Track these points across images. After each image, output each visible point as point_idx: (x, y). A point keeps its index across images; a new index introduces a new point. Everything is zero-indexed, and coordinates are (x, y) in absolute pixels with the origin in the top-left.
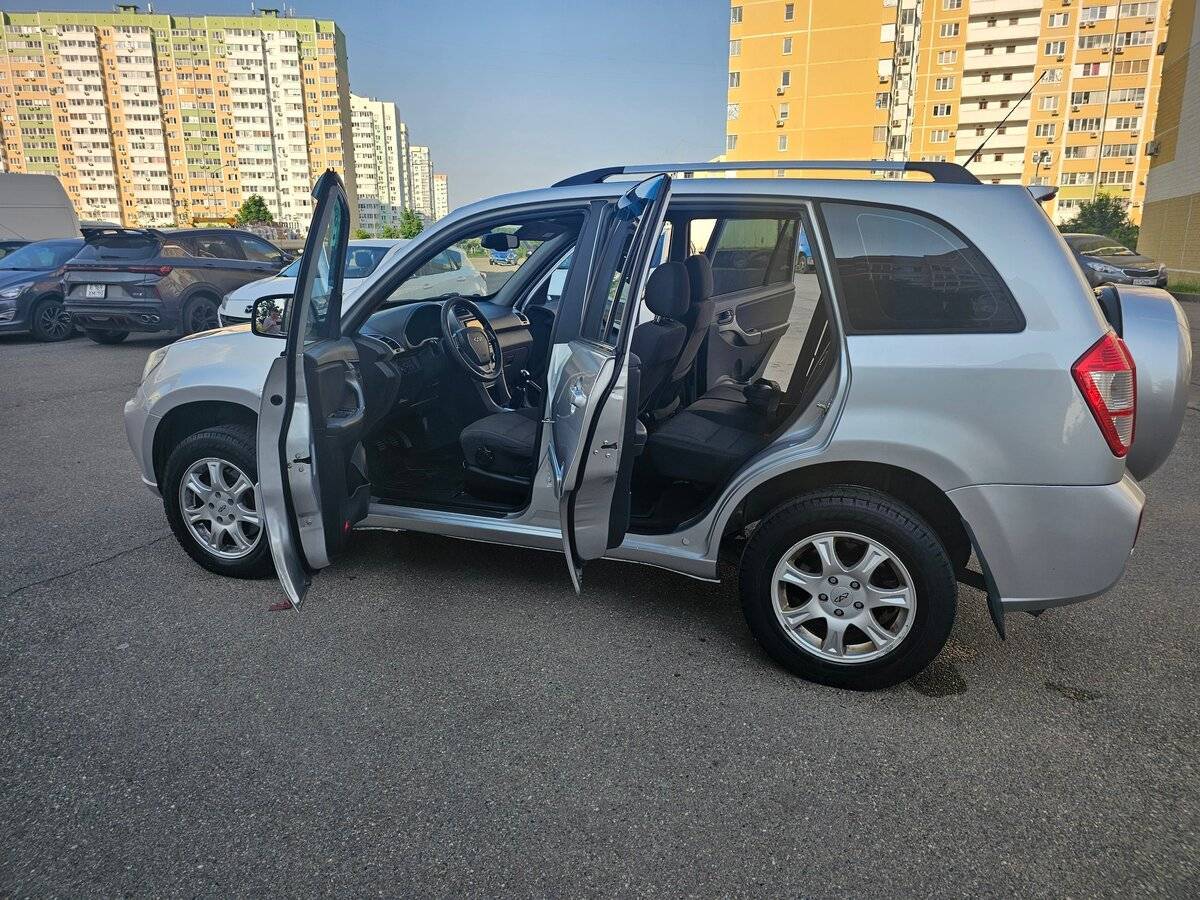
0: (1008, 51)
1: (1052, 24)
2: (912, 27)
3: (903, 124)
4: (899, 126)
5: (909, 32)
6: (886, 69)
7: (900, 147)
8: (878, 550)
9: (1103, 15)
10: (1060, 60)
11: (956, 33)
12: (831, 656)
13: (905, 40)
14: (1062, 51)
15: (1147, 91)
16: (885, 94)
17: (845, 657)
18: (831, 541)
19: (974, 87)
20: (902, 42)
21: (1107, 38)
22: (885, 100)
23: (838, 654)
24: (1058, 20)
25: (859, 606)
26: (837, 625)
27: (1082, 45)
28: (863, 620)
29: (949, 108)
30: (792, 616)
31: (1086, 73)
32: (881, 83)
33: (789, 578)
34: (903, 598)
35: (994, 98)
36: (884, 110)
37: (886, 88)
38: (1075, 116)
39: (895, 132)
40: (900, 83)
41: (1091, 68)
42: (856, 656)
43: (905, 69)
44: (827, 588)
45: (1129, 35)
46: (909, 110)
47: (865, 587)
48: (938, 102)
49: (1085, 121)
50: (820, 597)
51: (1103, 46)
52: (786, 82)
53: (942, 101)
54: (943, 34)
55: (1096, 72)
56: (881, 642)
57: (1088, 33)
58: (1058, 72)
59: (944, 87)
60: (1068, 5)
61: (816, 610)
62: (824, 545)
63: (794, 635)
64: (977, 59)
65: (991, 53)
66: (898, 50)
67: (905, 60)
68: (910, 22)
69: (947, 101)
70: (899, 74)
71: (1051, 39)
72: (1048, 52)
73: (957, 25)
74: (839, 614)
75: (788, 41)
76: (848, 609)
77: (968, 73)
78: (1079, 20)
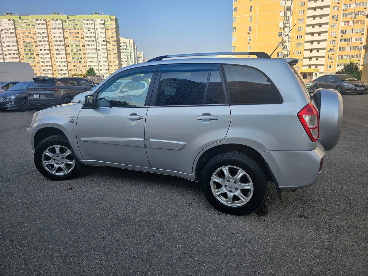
0: (320, 19)
1: (334, 9)
2: (289, 12)
3: (287, 42)
4: (286, 42)
5: (288, 13)
6: (281, 25)
7: (286, 49)
8: (241, 171)
9: (350, 6)
10: (337, 21)
11: (304, 13)
12: (229, 204)
13: (287, 16)
14: (337, 18)
15: (365, 30)
16: (282, 33)
17: (233, 205)
18: (227, 168)
19: (310, 30)
21: (352, 14)
22: (281, 34)
23: (231, 204)
24: (336, 8)
25: (237, 189)
26: (230, 195)
27: (343, 16)
28: (238, 193)
29: (302, 36)
30: (217, 192)
31: (345, 24)
32: (280, 29)
33: (216, 180)
34: (249, 186)
35: (316, 33)
36: (281, 38)
37: (281, 31)
38: (342, 38)
39: (285, 44)
40: (286, 29)
41: (347, 23)
42: (237, 205)
43: (287, 25)
44: (227, 183)
45: (358, 12)
46: (289, 37)
47: (238, 183)
48: (298, 34)
49: (345, 39)
50: (225, 186)
51: (350, 16)
52: (250, 30)
53: (300, 34)
54: (300, 14)
55: (348, 24)
56: (244, 200)
57: (345, 12)
58: (336, 25)
59: (300, 30)
60: (339, 4)
61: (224, 190)
62: (225, 170)
63: (218, 198)
64: (311, 21)
65: (315, 19)
66: (285, 19)
67: (287, 22)
68: (289, 10)
71: (334, 14)
72: (333, 18)
73: (304, 11)
74: (231, 191)
75: (251, 17)
76: (234, 190)
77: (307, 26)
78: (343, 8)
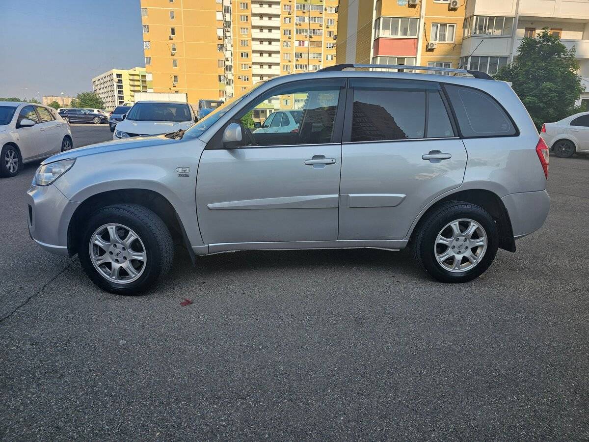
0: (269, 32)
1: (285, 22)
2: (229, 14)
3: (230, 60)
4: (228, 61)
5: (228, 17)
6: (220, 33)
7: (230, 71)
8: (475, 225)
9: (304, 21)
10: (290, 38)
11: (247, 20)
12: (454, 270)
13: (227, 20)
14: (290, 34)
15: (322, 55)
16: (221, 45)
18: (457, 223)
19: (256, 46)
20: (225, 21)
21: (306, 31)
22: (221, 48)
24: (287, 20)
25: (467, 248)
26: (459, 257)
27: (297, 32)
28: (468, 253)
29: (247, 54)
30: (442, 258)
31: (300, 45)
32: (219, 39)
33: (441, 241)
34: (482, 242)
35: (266, 52)
36: (221, 53)
37: (221, 42)
38: (298, 63)
39: (227, 63)
40: (226, 40)
41: (301, 43)
43: (228, 34)
44: (455, 243)
45: (314, 30)
46: (232, 54)
47: (469, 240)
48: (243, 51)
49: (301, 65)
50: (452, 247)
51: (305, 34)
52: (173, 33)
53: (245, 51)
54: (241, 20)
55: (303, 45)
57: (299, 27)
58: (289, 43)
59: (245, 45)
60: (291, 14)
61: (451, 253)
62: (455, 225)
64: (256, 34)
65: (262, 31)
66: (225, 24)
67: (228, 30)
68: (228, 12)
69: (247, 51)
70: (226, 36)
71: (286, 28)
72: (285, 34)
73: (247, 17)
74: (459, 253)
75: (172, 12)
76: (463, 250)
77: (254, 39)
78: (295, 22)
